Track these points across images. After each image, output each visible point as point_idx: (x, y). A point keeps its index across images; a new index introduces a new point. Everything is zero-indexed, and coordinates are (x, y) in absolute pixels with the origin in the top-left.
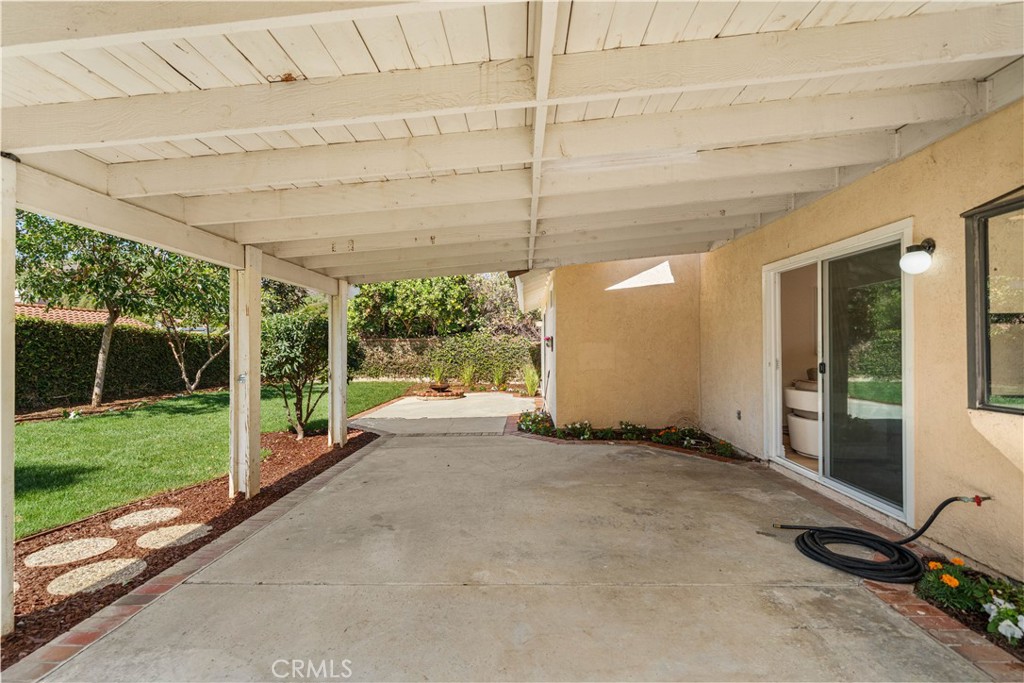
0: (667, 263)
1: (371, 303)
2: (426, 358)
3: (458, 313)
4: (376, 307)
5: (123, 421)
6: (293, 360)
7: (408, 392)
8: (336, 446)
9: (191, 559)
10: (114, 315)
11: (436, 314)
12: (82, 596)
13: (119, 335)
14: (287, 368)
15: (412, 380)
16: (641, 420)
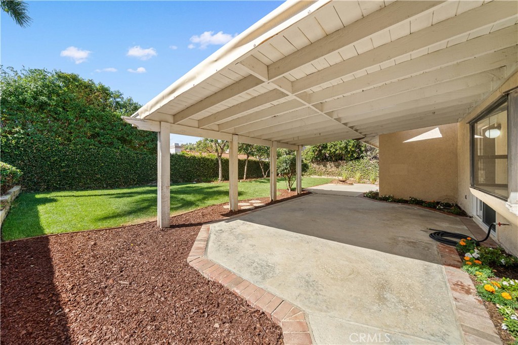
0: (438, 128)
1: (318, 150)
2: (340, 170)
3: (354, 152)
4: (320, 151)
5: (250, 183)
6: (287, 169)
7: (331, 182)
8: (298, 194)
9: (262, 208)
10: (248, 157)
11: (344, 152)
12: (246, 209)
13: (249, 161)
14: (285, 171)
15: (334, 178)
16: (420, 196)
